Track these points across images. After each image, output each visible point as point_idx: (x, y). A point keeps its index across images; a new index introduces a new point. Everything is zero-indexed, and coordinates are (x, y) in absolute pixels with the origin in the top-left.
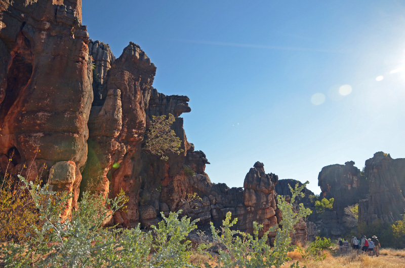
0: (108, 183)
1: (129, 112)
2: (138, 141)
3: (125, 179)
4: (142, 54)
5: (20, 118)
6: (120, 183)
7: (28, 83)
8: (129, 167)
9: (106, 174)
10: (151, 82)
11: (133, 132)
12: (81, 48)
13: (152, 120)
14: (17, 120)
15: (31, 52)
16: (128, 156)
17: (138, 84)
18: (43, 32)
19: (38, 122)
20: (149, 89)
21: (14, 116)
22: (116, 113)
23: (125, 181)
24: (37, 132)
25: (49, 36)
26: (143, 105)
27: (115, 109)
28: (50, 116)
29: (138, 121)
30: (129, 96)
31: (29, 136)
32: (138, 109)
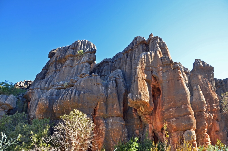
0: (209, 137)
1: (208, 96)
2: (217, 110)
3: (217, 133)
4: (204, 63)
5: (163, 114)
6: (215, 136)
7: (161, 96)
8: (217, 125)
9: (206, 132)
10: (213, 75)
11: (213, 106)
12: (178, 73)
13: (221, 96)
14: (162, 115)
15: (158, 82)
16: (214, 120)
17: (206, 79)
18: (160, 72)
19: (171, 114)
20: (213, 79)
21: (160, 113)
22: (201, 98)
23: (217, 134)
24: (172, 118)
25: (163, 73)
26: (213, 89)
27: (200, 96)
28: (176, 110)
29: (214, 99)
30: (205, 87)
31: (169, 121)
32: (212, 93)
